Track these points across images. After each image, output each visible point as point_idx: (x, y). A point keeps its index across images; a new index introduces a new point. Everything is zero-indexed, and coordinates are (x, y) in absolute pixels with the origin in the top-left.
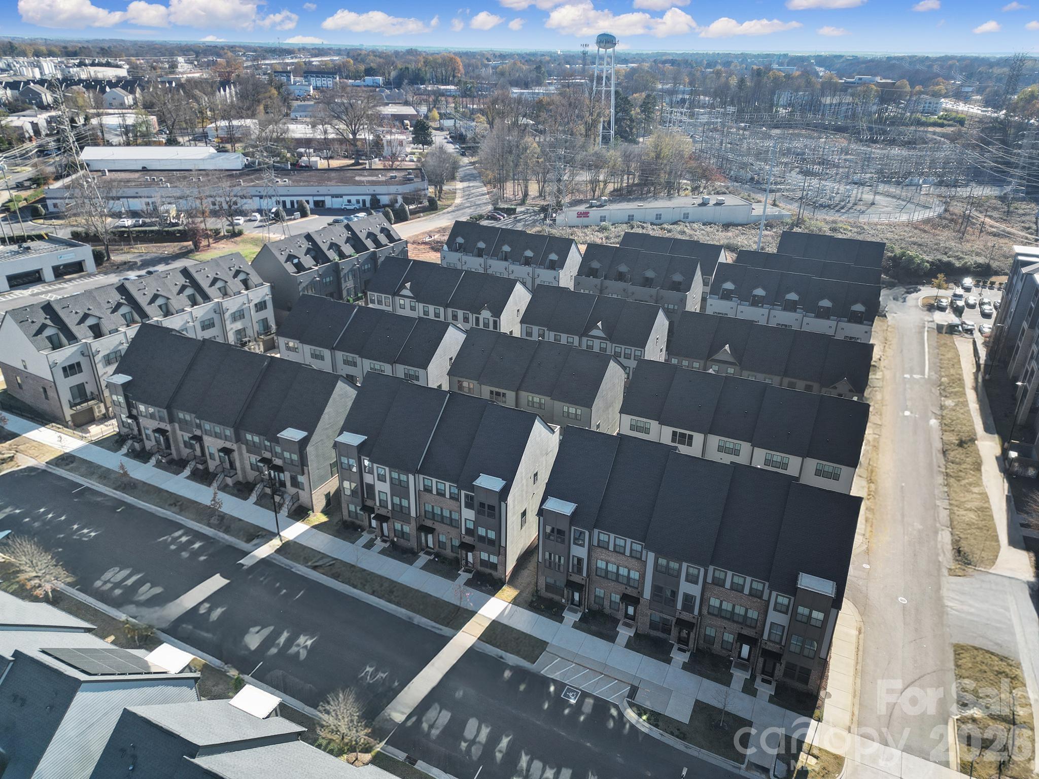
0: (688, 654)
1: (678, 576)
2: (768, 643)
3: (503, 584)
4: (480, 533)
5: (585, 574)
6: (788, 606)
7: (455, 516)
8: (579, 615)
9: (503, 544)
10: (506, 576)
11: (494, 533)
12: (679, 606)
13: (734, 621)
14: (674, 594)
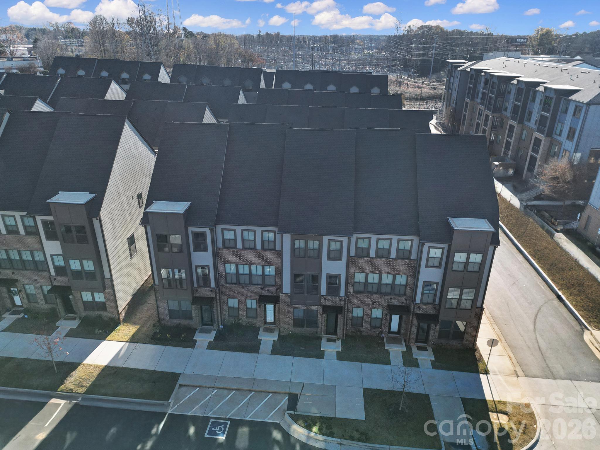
0: (339, 343)
1: (319, 256)
2: (422, 306)
3: (117, 323)
4: (73, 267)
5: (213, 285)
6: (441, 259)
7: (39, 257)
8: (213, 334)
9: (107, 275)
10: (119, 314)
11: (91, 263)
12: (323, 291)
13: (382, 294)
14: (316, 279)
